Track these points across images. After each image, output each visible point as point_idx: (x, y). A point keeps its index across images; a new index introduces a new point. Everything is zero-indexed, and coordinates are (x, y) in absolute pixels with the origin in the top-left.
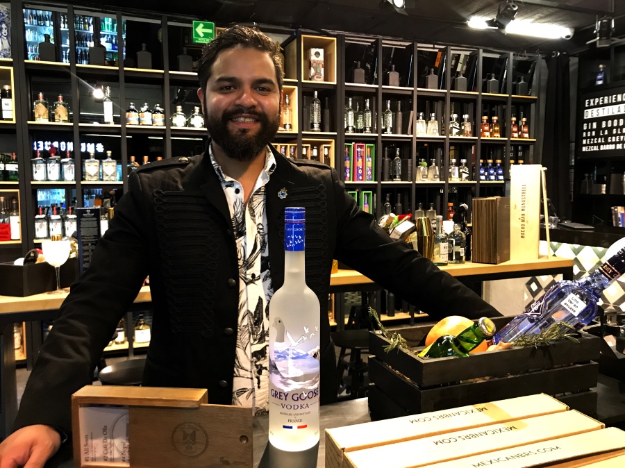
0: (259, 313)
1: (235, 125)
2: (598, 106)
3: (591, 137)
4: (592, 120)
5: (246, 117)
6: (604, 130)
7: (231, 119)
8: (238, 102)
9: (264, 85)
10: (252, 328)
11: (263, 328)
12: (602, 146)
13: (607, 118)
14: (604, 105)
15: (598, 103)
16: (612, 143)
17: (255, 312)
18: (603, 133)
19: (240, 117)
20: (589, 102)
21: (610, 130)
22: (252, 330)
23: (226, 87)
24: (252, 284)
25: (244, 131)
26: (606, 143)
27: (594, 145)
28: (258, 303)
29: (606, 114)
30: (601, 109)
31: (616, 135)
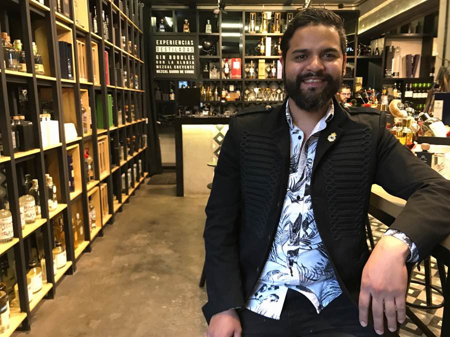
0: (298, 225)
1: (306, 85)
2: (165, 45)
3: (162, 64)
4: (162, 54)
5: (314, 79)
6: (171, 61)
7: (303, 81)
8: (308, 67)
9: (331, 53)
10: (290, 234)
11: (299, 235)
12: (170, 71)
13: (172, 54)
14: (169, 45)
15: (166, 43)
16: (176, 69)
17: (295, 223)
18: (171, 62)
19: (310, 79)
20: (159, 42)
21: (175, 61)
22: (291, 235)
23: (300, 56)
24: (296, 203)
25: (313, 89)
26: (173, 69)
27: (164, 69)
28: (298, 218)
29: (171, 51)
30: (168, 47)
31: (179, 65)
